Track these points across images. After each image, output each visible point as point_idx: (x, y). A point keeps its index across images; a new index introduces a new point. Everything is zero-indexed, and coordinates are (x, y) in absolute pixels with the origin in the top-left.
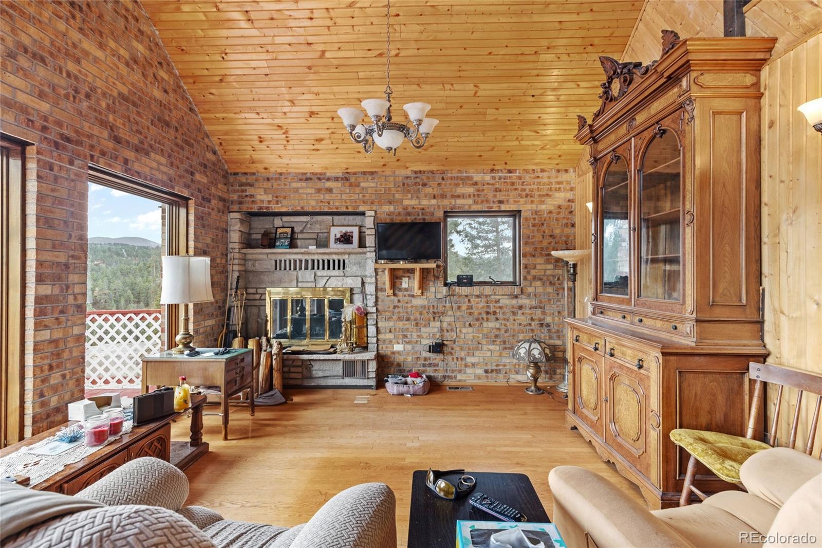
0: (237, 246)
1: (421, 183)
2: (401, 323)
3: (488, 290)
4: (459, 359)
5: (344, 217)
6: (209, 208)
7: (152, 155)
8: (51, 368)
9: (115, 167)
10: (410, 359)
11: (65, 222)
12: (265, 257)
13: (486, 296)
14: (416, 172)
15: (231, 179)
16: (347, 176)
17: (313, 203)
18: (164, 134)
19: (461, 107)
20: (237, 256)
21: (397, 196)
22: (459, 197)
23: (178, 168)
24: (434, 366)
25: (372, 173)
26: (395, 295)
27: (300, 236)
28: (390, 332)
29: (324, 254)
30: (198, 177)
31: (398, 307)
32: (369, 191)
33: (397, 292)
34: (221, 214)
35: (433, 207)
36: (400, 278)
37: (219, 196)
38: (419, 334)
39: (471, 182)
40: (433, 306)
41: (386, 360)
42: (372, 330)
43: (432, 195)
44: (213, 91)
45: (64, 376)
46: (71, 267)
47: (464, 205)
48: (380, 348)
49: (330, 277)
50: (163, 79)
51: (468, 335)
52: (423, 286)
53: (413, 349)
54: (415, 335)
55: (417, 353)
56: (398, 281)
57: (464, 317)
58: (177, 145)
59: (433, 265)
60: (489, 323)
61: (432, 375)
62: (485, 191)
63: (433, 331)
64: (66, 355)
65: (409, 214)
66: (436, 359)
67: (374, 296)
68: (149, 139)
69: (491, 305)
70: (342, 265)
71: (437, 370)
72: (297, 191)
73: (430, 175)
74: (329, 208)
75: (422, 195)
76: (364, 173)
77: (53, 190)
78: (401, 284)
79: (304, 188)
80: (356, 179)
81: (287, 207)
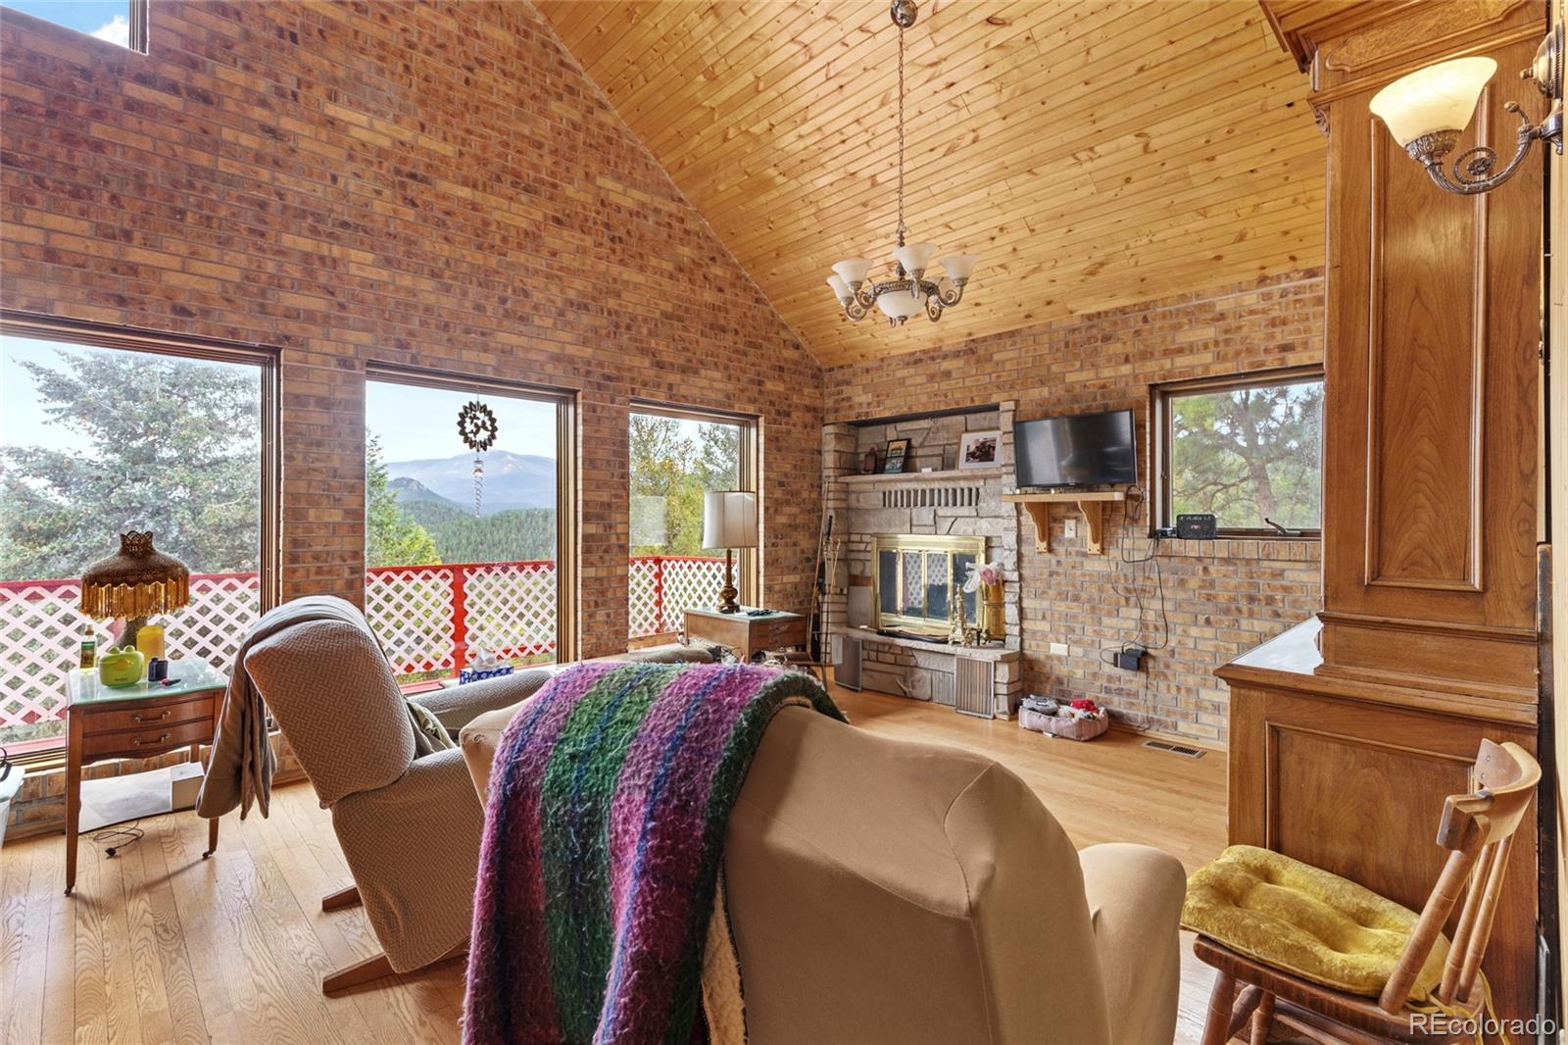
0: (830, 472)
1: (1100, 336)
2: (1063, 604)
3: (1250, 548)
4: (1183, 691)
5: (983, 415)
6: (787, 424)
7: (703, 372)
8: (597, 605)
9: (658, 396)
10: (1079, 673)
11: (608, 462)
12: (870, 487)
13: (1248, 561)
14: (1090, 317)
15: (826, 377)
16: (973, 346)
17: (924, 399)
18: (718, 343)
19: (1128, 180)
20: (832, 487)
21: (1055, 368)
22: (1180, 351)
23: (739, 380)
24: (1129, 695)
25: (1012, 334)
26: (1050, 550)
27: (920, 452)
28: (1044, 618)
29: (948, 479)
30: (769, 385)
31: (1057, 573)
32: (1008, 366)
33: (1054, 545)
34: (809, 429)
35: (1123, 380)
36: (1061, 520)
37: (806, 406)
38: (1097, 628)
39: (1209, 316)
40: (1125, 575)
41: (1036, 669)
42: (1011, 613)
43: (1123, 357)
44: (774, 270)
45: (608, 615)
46: (613, 506)
47: (1193, 367)
48: (1026, 644)
49: (956, 518)
50: (716, 276)
51: (1203, 642)
52: (1101, 536)
53: (1085, 654)
54: (1089, 630)
55: (1093, 663)
56: (1056, 526)
57: (1193, 604)
58: (737, 351)
59: (1118, 496)
60: (1255, 622)
61: (1125, 711)
62: (1245, 330)
63: (1125, 626)
64: (610, 594)
65: (1076, 399)
66: (1131, 681)
67: (1015, 552)
68: (698, 354)
69: (1261, 582)
70: (973, 497)
71: (1133, 704)
72: (904, 383)
73: (1119, 316)
74: (947, 404)
75: (1101, 360)
76: (1000, 336)
77: (596, 432)
78: (1063, 532)
79: (911, 376)
80: (986, 350)
81: (890, 409)
